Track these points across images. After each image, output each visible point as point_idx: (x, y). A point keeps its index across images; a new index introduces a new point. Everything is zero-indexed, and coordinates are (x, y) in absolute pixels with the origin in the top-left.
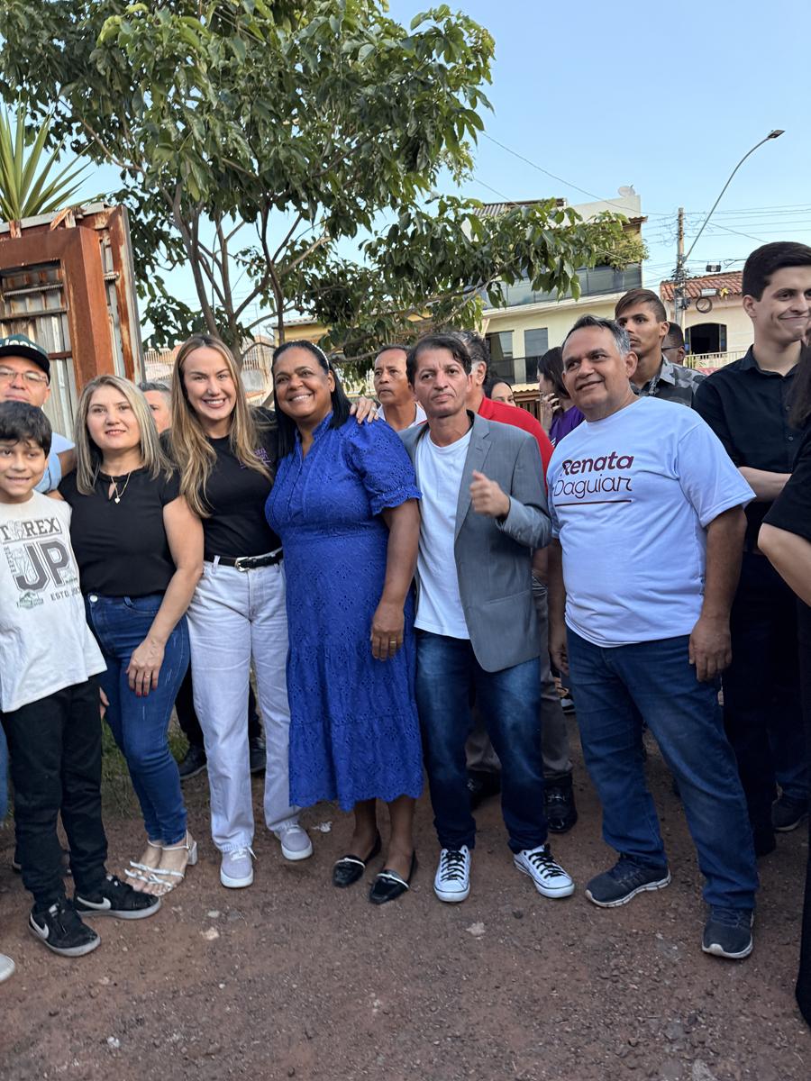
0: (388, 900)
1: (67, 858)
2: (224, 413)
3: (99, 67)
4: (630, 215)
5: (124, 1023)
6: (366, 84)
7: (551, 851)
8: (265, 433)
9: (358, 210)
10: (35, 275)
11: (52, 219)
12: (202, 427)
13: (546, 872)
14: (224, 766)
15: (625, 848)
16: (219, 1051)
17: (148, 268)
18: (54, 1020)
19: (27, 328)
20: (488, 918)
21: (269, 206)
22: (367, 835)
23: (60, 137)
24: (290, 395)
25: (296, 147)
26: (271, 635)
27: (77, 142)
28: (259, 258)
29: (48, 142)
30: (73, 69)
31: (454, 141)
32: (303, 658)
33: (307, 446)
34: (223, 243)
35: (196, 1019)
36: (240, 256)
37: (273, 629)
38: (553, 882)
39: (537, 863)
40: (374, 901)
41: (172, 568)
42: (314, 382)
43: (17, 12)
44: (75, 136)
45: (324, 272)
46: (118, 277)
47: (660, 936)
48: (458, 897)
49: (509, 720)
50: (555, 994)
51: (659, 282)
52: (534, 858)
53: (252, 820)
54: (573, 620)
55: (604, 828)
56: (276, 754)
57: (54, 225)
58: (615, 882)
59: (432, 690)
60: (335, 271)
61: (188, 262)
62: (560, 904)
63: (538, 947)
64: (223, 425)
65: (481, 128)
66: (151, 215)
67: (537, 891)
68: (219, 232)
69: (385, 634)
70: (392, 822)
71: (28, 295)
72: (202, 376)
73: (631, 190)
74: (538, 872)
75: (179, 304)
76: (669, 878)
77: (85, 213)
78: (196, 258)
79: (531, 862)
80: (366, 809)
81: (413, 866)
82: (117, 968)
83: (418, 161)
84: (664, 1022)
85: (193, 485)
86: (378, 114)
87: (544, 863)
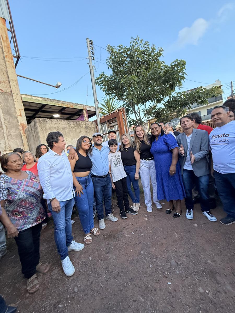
0: (177, 217)
1: (124, 205)
2: (142, 136)
3: (120, 87)
4: (218, 85)
5: (134, 230)
6: (163, 77)
7: (211, 212)
8: (149, 138)
10: (113, 120)
12: (139, 139)
13: (210, 216)
15: (229, 213)
16: (150, 238)
17: (128, 115)
18: (124, 228)
20: (198, 223)
21: (146, 101)
22: (172, 206)
23: (115, 99)
24: (154, 132)
25: (151, 91)
26: (153, 171)
28: (145, 110)
30: (116, 88)
31: (180, 82)
32: (158, 175)
33: (157, 140)
37: (153, 170)
38: (212, 218)
39: (208, 214)
40: (174, 217)
41: (136, 162)
42: (157, 129)
44: (117, 98)
46: (124, 118)
48: (191, 218)
49: (201, 187)
50: (214, 240)
51: (227, 97)
52: (207, 213)
53: (151, 202)
54: (215, 168)
56: (155, 191)
57: (115, 112)
58: (227, 220)
64: (142, 138)
65: (185, 78)
67: (208, 220)
68: (138, 108)
69: (172, 171)
70: (177, 204)
71: (112, 123)
72: (138, 131)
73: (218, 80)
74: (208, 216)
75: (133, 119)
77: (119, 109)
78: (135, 112)
79: (206, 214)
80: (172, 202)
82: (132, 222)
83: (173, 88)
85: (138, 148)
86: (165, 82)
87: (209, 214)
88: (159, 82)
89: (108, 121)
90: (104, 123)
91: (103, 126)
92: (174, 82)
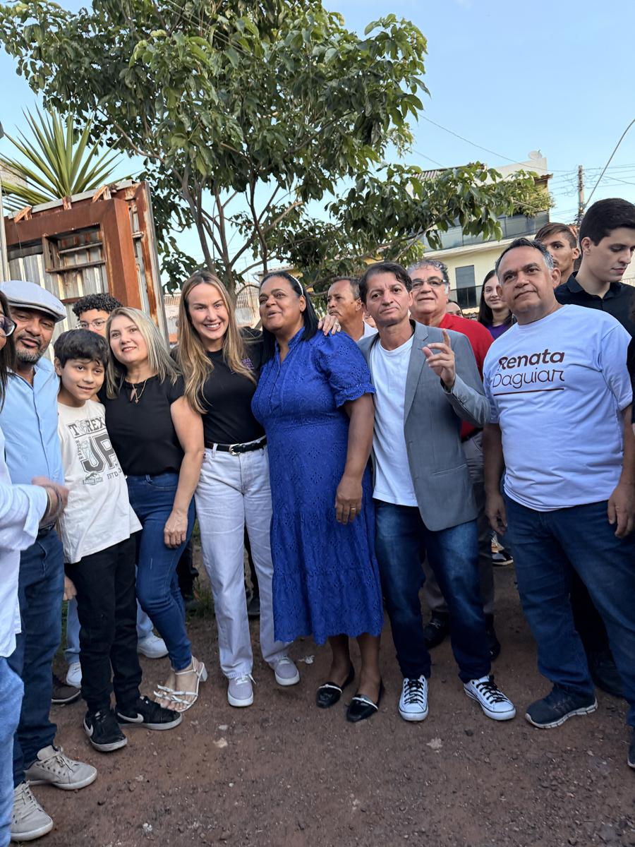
0: (361, 719)
2: (219, 334)
3: (127, 82)
4: (540, 172)
5: (155, 811)
6: (331, 79)
7: (495, 681)
8: (251, 347)
9: (324, 179)
10: (82, 237)
11: (94, 194)
12: (202, 345)
13: (491, 699)
14: (228, 610)
15: (558, 679)
16: (230, 836)
17: (164, 231)
18: (101, 808)
19: (76, 276)
20: (444, 735)
21: (256, 179)
22: (343, 665)
23: (97, 137)
24: (267, 312)
25: (276, 131)
26: (259, 505)
27: (110, 139)
28: (249, 222)
29: (90, 140)
30: (107, 85)
31: (399, 119)
32: (283, 522)
33: (284, 354)
34: (221, 209)
35: (211, 810)
36: (234, 220)
37: (260, 500)
38: (497, 707)
39: (484, 691)
40: (349, 719)
43: (66, 46)
44: (109, 135)
45: (298, 229)
46: (143, 235)
47: (590, 753)
48: (419, 717)
50: (503, 799)
52: (481, 687)
53: (251, 653)
55: (539, 663)
57: (96, 198)
58: (550, 708)
59: (389, 549)
60: (307, 227)
61: (194, 226)
62: (504, 726)
63: (487, 760)
64: (219, 342)
65: (421, 107)
66: (166, 192)
67: (484, 714)
68: (218, 201)
69: (347, 502)
70: (363, 657)
71: (77, 252)
72: (202, 306)
73: (539, 153)
74: (485, 698)
75: (188, 258)
76: (596, 705)
77: (118, 189)
78: (200, 222)
79: (478, 690)
80: (340, 642)
81: (381, 691)
82: (149, 769)
83: (372, 136)
84: (598, 826)
85: (194, 390)
86: (340, 102)
87: (489, 691)
88: (317, 97)
89: (53, 240)
90: (25, 245)
91: (21, 260)
92: (378, 114)
